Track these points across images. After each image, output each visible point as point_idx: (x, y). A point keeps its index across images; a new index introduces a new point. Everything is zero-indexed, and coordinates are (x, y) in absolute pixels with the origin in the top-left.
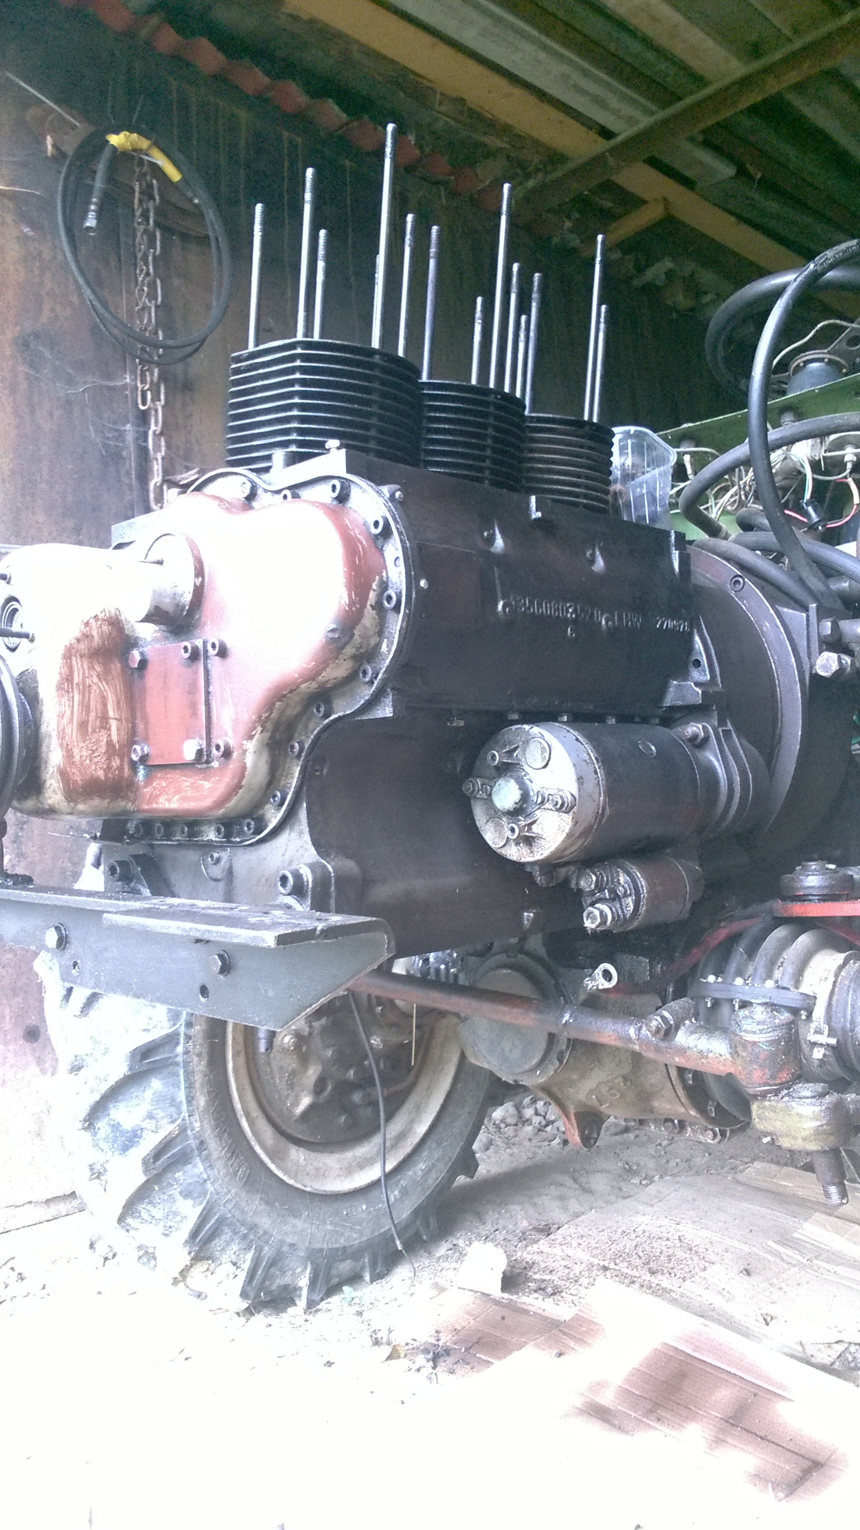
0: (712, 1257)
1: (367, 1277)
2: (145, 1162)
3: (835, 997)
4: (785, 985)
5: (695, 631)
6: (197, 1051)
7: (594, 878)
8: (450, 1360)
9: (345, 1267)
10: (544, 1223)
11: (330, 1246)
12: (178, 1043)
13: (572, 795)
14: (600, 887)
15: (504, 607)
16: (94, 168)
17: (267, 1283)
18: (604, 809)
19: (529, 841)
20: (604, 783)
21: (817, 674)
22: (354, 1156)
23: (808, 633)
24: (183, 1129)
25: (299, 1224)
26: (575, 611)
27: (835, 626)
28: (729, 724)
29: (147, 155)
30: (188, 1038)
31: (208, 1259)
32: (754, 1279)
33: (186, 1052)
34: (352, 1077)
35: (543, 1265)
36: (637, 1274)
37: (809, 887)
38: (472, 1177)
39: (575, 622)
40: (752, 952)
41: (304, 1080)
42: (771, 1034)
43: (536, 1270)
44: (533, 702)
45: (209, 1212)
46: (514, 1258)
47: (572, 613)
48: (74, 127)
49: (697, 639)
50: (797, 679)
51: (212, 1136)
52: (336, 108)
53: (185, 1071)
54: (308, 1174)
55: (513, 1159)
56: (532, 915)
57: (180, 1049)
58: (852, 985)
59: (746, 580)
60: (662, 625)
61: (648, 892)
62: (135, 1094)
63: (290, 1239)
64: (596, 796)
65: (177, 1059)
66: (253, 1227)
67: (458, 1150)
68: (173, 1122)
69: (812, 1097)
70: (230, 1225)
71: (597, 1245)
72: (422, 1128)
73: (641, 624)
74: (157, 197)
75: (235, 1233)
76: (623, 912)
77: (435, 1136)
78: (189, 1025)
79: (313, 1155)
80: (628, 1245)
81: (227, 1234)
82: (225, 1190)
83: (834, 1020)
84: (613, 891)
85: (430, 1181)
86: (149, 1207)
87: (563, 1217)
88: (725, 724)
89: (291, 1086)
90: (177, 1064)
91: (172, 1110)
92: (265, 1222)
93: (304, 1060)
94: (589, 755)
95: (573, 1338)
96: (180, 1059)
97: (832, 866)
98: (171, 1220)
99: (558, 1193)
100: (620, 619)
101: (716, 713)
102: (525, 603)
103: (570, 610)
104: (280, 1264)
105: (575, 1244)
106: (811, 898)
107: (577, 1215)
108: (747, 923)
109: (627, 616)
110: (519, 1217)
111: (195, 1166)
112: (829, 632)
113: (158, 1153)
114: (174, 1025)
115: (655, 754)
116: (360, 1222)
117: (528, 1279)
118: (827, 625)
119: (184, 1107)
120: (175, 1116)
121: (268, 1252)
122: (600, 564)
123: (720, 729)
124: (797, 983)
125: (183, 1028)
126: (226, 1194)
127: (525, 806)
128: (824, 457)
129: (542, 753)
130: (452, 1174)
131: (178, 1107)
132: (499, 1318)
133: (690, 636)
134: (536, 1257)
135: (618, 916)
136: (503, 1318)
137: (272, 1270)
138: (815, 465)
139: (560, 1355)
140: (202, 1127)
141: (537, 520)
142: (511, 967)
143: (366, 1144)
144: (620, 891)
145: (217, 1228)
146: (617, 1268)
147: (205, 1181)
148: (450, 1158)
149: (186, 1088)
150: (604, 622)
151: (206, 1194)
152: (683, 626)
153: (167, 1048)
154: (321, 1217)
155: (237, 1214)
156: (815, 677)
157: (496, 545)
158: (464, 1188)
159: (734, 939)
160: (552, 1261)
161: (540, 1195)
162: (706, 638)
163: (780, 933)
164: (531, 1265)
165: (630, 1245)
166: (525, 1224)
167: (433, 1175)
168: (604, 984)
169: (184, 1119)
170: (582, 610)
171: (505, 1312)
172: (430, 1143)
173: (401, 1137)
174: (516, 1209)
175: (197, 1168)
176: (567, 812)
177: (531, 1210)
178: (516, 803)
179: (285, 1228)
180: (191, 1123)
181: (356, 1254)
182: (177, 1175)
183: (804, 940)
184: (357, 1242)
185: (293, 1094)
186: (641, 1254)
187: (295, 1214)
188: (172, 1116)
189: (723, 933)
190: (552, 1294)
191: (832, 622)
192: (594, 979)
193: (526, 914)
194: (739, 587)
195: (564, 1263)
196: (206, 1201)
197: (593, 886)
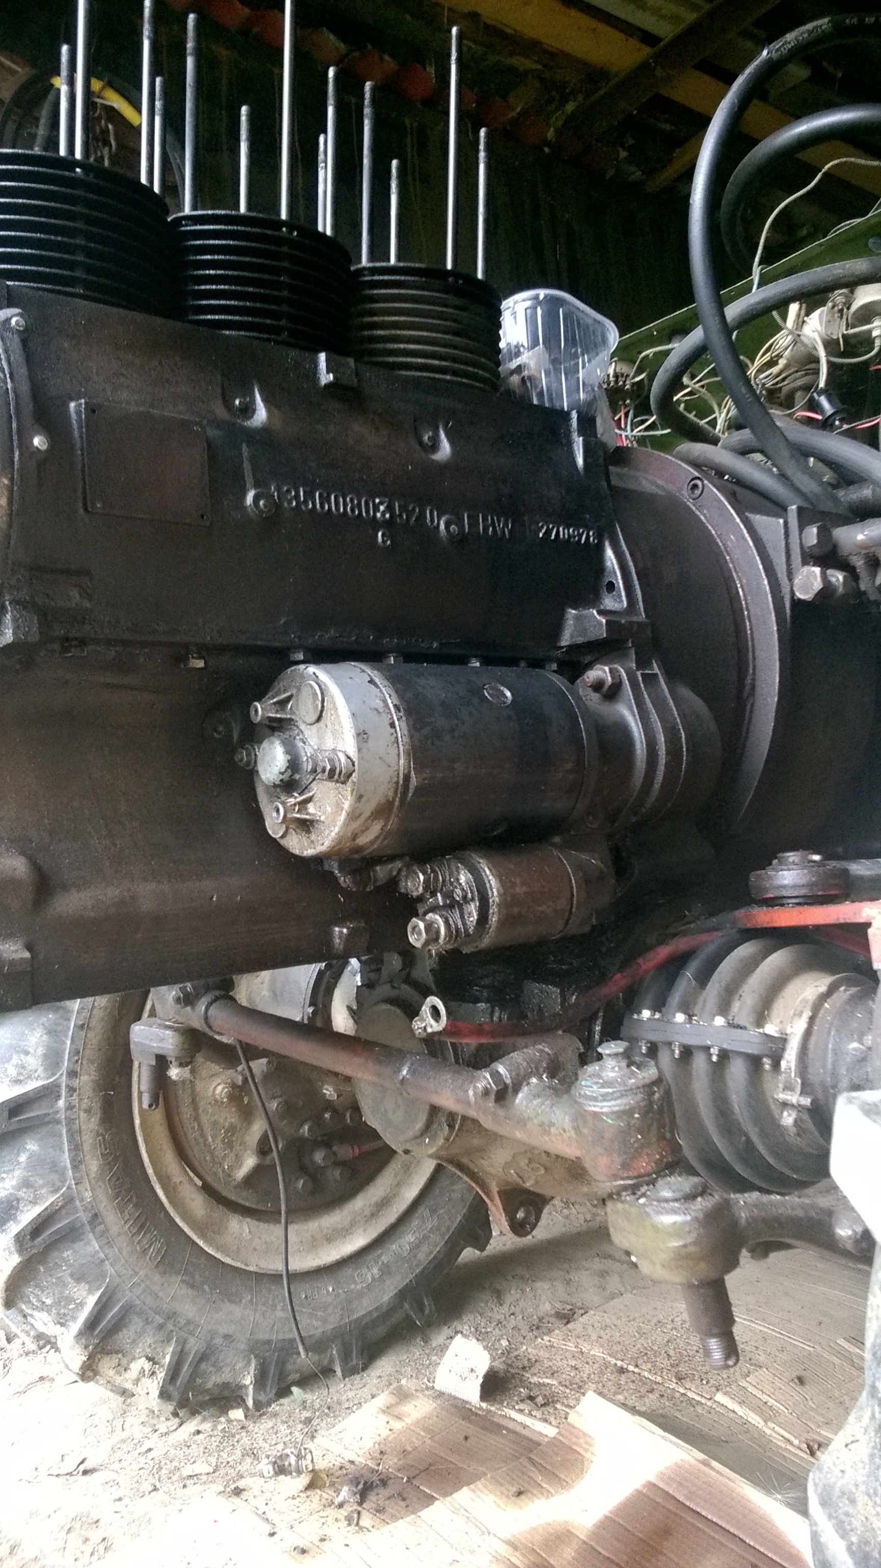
0: (762, 1358)
1: (339, 1372)
2: (19, 1239)
3: (813, 1039)
4: (742, 1023)
5: (607, 544)
6: (84, 1106)
7: (422, 877)
8: (384, 1493)
9: (304, 1359)
10: (569, 1307)
11: (281, 1337)
12: (59, 1097)
13: (348, 757)
14: (431, 888)
15: (256, 499)
16: (37, 115)
17: (199, 1381)
18: (407, 778)
19: (306, 826)
20: (406, 739)
21: (799, 600)
22: (320, 1227)
23: (787, 544)
24: (69, 1200)
25: (237, 1311)
26: (390, 508)
27: (824, 533)
28: (655, 665)
29: (98, 97)
30: (71, 1090)
31: (117, 1352)
32: (808, 1391)
33: (70, 1107)
34: (306, 1134)
35: (547, 1364)
36: (659, 1379)
37: (784, 887)
38: (482, 1249)
39: (389, 525)
40: (704, 977)
41: (247, 1138)
42: (619, 1102)
43: (536, 1371)
44: (328, 636)
45: (110, 1298)
46: (516, 1353)
47: (383, 514)
48: (13, 72)
49: (609, 553)
50: (771, 606)
51: (109, 1207)
52: (332, 37)
53: (68, 1131)
54: (255, 1249)
55: (568, 1222)
56: (345, 931)
57: (61, 1103)
58: (835, 1023)
59: (706, 482)
60: (548, 533)
61: (500, 895)
62: (8, 1158)
63: (223, 1330)
64: (392, 759)
65: (59, 1115)
66: (172, 1316)
67: (459, 1218)
68: (56, 1191)
69: (676, 1200)
70: (140, 1313)
71: (621, 1340)
72: (411, 1193)
73: (510, 532)
74: (113, 143)
75: (147, 1322)
76: (464, 924)
77: (429, 1202)
78: (72, 1074)
79: (263, 1226)
80: (659, 1339)
81: (136, 1323)
82: (131, 1272)
83: (810, 1070)
84: (449, 895)
85: (421, 1256)
86: (36, 1291)
87: (596, 1299)
88: (648, 665)
89: (229, 1145)
90: (58, 1122)
91: (54, 1177)
92: (188, 1309)
93: (247, 1114)
94: (385, 701)
95: (542, 1469)
96: (62, 1116)
97: (817, 858)
98: (64, 1307)
99: (602, 1267)
100: (473, 523)
101: (633, 651)
102: (297, 496)
103: (382, 508)
104: (213, 1359)
105: (594, 1337)
106: (785, 901)
107: (613, 1296)
108: (704, 937)
109: (485, 519)
110: (544, 1297)
111: (88, 1243)
112: (815, 542)
113: (37, 1228)
114: (54, 1074)
115: (509, 702)
116: (325, 1308)
117: (523, 1382)
118: (812, 534)
119: (70, 1173)
120: (58, 1184)
121: (194, 1345)
122: (446, 448)
123: (639, 673)
124: (761, 1018)
125: (64, 1077)
126: (131, 1277)
127: (297, 777)
128: (843, 335)
129: (314, 701)
130: (453, 1247)
131: (62, 1173)
132: (462, 1437)
133: (600, 549)
134: (543, 1354)
135: (457, 930)
136: (466, 1438)
137: (203, 1366)
138: (830, 345)
139: (520, 1493)
140: (94, 1198)
141: (329, 386)
142: (392, 1001)
143: (337, 1211)
144: (458, 894)
145: (122, 1318)
146: (636, 1370)
147: (102, 1261)
148: (448, 1229)
149: (69, 1150)
150: (442, 526)
151: (104, 1277)
152: (587, 536)
153: (45, 1103)
154: (270, 1302)
155: (149, 1300)
156: (797, 604)
157: (255, 417)
158: (468, 1266)
159: (679, 961)
160: (558, 1358)
161: (577, 1269)
162: (623, 553)
163: (745, 950)
164: (532, 1363)
165: (661, 1339)
166: (548, 1306)
167: (425, 1248)
168: (434, 1027)
169: (69, 1188)
170: (403, 508)
171: (471, 1429)
172: (422, 1210)
173: (384, 1204)
174: (542, 1286)
175: (92, 1245)
176: (344, 783)
177: (560, 1288)
178: (282, 773)
179: (217, 1316)
180: (79, 1192)
181: (318, 1346)
182: (65, 1255)
183: (778, 959)
184: (320, 1330)
185: (232, 1155)
186: (671, 1353)
187: (233, 1298)
188: (54, 1185)
189: (664, 952)
190: (542, 1406)
191: (818, 528)
192: (423, 1020)
193: (337, 929)
194: (697, 492)
195: (573, 1363)
196: (105, 1285)
197: (421, 889)
